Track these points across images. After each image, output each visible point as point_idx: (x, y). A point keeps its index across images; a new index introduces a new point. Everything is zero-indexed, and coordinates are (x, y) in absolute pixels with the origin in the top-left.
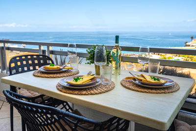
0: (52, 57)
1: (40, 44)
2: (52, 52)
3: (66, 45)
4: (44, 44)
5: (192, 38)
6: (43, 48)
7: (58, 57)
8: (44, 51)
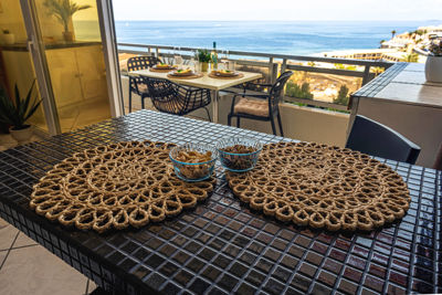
0: (161, 58)
1: (149, 47)
2: (161, 55)
3: (172, 48)
4: (153, 47)
5: (394, 33)
6: (153, 50)
7: (166, 59)
8: (153, 54)
